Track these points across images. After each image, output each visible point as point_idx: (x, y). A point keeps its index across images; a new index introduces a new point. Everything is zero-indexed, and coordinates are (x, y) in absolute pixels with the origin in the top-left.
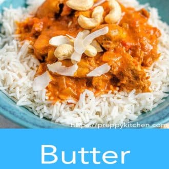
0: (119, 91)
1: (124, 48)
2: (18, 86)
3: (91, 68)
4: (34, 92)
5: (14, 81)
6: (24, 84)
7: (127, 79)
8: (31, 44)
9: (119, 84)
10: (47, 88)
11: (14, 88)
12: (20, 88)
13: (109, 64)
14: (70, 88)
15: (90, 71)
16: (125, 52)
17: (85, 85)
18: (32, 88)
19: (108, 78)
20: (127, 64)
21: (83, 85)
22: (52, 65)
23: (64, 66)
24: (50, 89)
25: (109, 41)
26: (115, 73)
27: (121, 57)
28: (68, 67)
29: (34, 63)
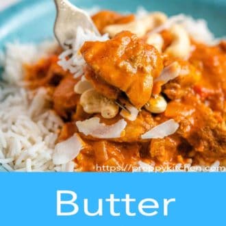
0: (192, 165)
1: (198, 97)
2: (28, 156)
3: (148, 126)
4: (55, 166)
5: (22, 149)
6: (38, 153)
7: (206, 143)
8: (48, 94)
9: (192, 154)
10: (76, 160)
11: (23, 161)
12: (32, 160)
13: (176, 121)
14: (114, 160)
15: (146, 130)
16: (199, 102)
17: (138, 154)
18: (52, 160)
19: (174, 143)
20: (204, 120)
21: (135, 155)
22: (84, 122)
23: (104, 124)
24: (80, 162)
25: (175, 84)
26: (185, 136)
27: (194, 110)
28: (110, 124)
29: (54, 123)
